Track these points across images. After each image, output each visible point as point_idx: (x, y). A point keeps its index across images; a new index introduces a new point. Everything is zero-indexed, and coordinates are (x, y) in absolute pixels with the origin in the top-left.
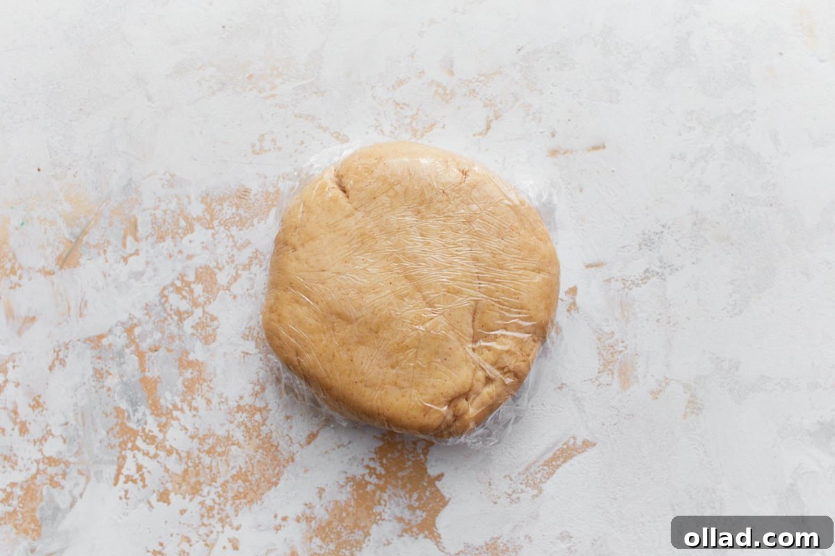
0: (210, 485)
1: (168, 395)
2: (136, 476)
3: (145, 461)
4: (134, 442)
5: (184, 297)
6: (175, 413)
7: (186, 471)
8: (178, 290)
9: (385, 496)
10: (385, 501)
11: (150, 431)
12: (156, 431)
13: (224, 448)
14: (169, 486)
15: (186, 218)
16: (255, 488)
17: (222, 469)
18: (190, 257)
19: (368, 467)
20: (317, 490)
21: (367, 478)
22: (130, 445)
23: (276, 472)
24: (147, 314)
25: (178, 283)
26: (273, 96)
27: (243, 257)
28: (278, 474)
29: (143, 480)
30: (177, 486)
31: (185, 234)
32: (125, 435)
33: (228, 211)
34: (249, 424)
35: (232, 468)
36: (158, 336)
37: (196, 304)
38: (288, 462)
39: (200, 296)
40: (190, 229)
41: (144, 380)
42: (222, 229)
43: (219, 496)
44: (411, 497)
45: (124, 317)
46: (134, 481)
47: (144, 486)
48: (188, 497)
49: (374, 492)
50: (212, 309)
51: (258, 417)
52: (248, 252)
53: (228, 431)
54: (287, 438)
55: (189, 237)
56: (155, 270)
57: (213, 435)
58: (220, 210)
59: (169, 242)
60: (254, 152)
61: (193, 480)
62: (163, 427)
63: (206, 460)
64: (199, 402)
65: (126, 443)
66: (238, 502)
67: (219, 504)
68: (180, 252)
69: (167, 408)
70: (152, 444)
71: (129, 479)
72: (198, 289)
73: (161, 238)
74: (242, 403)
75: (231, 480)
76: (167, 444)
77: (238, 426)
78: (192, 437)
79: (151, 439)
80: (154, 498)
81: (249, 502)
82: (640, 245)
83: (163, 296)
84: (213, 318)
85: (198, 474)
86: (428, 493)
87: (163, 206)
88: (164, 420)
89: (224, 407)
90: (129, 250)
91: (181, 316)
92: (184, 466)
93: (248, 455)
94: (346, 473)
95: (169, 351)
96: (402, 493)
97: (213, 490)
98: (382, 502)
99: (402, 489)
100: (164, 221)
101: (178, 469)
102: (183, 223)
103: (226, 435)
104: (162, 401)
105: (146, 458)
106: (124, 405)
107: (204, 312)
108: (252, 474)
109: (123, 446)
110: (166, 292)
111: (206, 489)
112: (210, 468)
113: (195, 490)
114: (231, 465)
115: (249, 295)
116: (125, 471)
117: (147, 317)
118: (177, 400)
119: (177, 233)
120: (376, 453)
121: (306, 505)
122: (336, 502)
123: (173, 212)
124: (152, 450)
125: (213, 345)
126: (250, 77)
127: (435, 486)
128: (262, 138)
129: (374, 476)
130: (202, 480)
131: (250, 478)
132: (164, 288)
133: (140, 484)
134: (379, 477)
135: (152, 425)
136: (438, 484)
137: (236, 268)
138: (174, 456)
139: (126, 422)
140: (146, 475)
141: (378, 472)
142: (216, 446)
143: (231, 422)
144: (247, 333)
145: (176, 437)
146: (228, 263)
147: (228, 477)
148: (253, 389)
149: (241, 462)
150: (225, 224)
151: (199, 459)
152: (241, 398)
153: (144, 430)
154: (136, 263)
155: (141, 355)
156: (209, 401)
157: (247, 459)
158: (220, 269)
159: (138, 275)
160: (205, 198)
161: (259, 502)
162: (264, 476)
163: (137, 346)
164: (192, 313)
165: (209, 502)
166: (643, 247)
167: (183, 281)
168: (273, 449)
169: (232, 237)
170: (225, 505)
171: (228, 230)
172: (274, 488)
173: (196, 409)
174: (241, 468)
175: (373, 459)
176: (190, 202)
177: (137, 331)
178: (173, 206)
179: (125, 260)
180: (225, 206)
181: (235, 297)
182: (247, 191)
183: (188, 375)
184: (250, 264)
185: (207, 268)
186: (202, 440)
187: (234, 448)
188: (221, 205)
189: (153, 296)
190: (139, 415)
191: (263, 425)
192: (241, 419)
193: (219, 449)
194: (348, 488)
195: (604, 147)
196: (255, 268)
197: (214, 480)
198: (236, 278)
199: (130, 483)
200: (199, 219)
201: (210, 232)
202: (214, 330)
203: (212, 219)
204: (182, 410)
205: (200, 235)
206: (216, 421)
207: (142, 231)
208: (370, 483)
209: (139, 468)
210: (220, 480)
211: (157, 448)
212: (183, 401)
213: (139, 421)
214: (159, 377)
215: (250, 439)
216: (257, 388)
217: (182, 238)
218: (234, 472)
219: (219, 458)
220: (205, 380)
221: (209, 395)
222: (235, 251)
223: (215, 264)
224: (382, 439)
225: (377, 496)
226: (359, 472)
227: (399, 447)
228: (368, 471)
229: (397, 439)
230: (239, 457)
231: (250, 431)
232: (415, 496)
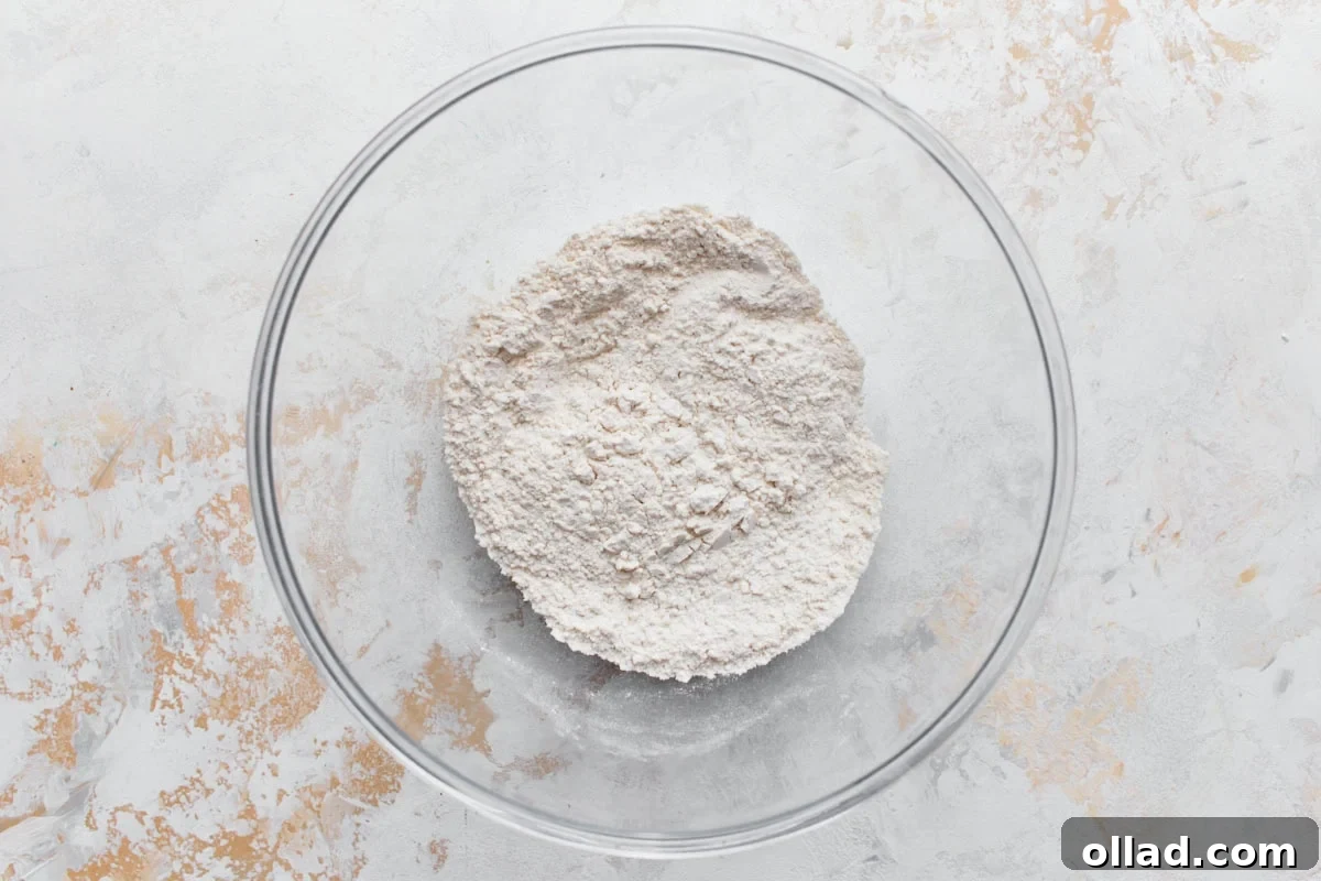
0: (249, 709)
1: (205, 618)
2: (173, 701)
3: (182, 685)
4: (170, 666)
5: (221, 517)
6: (213, 636)
7: (224, 695)
8: (214, 510)
9: (435, 710)
10: (435, 715)
11: (187, 654)
12: (193, 656)
13: (262, 672)
14: (207, 711)
15: (222, 437)
16: (294, 713)
17: (260, 693)
18: (225, 476)
19: (417, 681)
21: (416, 693)
22: (166, 669)
23: (315, 695)
24: (183, 535)
25: (214, 503)
29: (180, 705)
30: (215, 711)
31: (220, 453)
32: (162, 659)
34: (288, 647)
35: (271, 692)
36: (194, 557)
37: (232, 524)
39: (236, 516)
40: (226, 448)
41: (180, 602)
43: (258, 721)
44: (459, 711)
45: (159, 539)
46: (171, 707)
47: (181, 711)
48: (226, 722)
49: (424, 705)
50: (249, 529)
53: (266, 654)
55: (225, 455)
56: (191, 490)
57: (252, 657)
59: (204, 461)
61: (230, 704)
62: (200, 651)
63: (244, 683)
64: (236, 624)
65: (162, 667)
66: (277, 726)
67: (258, 729)
68: (216, 471)
69: (204, 630)
70: (190, 667)
71: (165, 704)
72: (235, 509)
73: (196, 458)
74: (280, 625)
75: (269, 704)
76: (205, 668)
77: (277, 648)
78: (230, 661)
79: (188, 663)
80: (191, 723)
81: (288, 726)
83: (198, 515)
84: (250, 539)
85: (236, 698)
86: (475, 710)
87: (199, 425)
88: (201, 642)
89: (261, 628)
90: (165, 469)
91: (217, 536)
92: (221, 691)
93: (286, 678)
94: (397, 686)
95: (205, 571)
96: (451, 708)
97: (251, 714)
98: (432, 716)
99: (451, 704)
100: (199, 440)
101: (217, 693)
102: (218, 442)
103: (265, 658)
104: (199, 624)
105: (183, 682)
106: (160, 629)
107: (241, 532)
108: (291, 698)
109: (160, 671)
110: (202, 512)
111: (244, 714)
112: (249, 692)
113: (233, 715)
114: (270, 688)
116: (161, 696)
117: (183, 538)
118: (215, 622)
119: (213, 452)
120: (424, 668)
121: (346, 728)
123: (208, 431)
124: (189, 673)
125: (251, 566)
127: (482, 702)
129: (423, 690)
130: (240, 705)
131: (289, 701)
132: (200, 509)
133: (178, 709)
134: (428, 691)
135: (189, 649)
136: (484, 699)
138: (212, 679)
139: (162, 645)
140: (183, 700)
141: (427, 687)
142: (255, 669)
143: (270, 645)
145: (214, 661)
147: (267, 702)
149: (280, 686)
151: (237, 682)
152: (279, 619)
153: (180, 653)
154: (172, 483)
155: (177, 577)
156: (246, 624)
157: (286, 682)
159: (173, 496)
160: (239, 418)
161: (299, 727)
162: (302, 699)
163: (173, 567)
164: (229, 533)
165: (248, 727)
167: (219, 500)
170: (264, 730)
172: (313, 711)
173: (233, 631)
174: (280, 692)
175: (420, 674)
176: (225, 421)
177: (173, 552)
178: (208, 424)
179: (160, 480)
183: (225, 597)
185: (244, 487)
186: (240, 663)
187: (272, 671)
189: (188, 515)
190: (176, 638)
192: (280, 642)
193: (257, 672)
197: (252, 704)
199: (167, 708)
200: (234, 438)
202: (251, 551)
204: (219, 632)
205: (236, 454)
206: (254, 644)
207: (177, 452)
208: (419, 697)
209: (176, 692)
210: (259, 705)
211: (194, 672)
212: (220, 623)
213: (175, 644)
214: (196, 599)
215: (289, 661)
217: (217, 457)
218: (273, 696)
219: (257, 682)
220: (242, 602)
221: (247, 617)
224: (428, 655)
225: (427, 710)
226: (409, 685)
227: (446, 663)
228: (416, 685)
229: (443, 655)
230: (277, 680)
231: (289, 654)
232: (463, 711)
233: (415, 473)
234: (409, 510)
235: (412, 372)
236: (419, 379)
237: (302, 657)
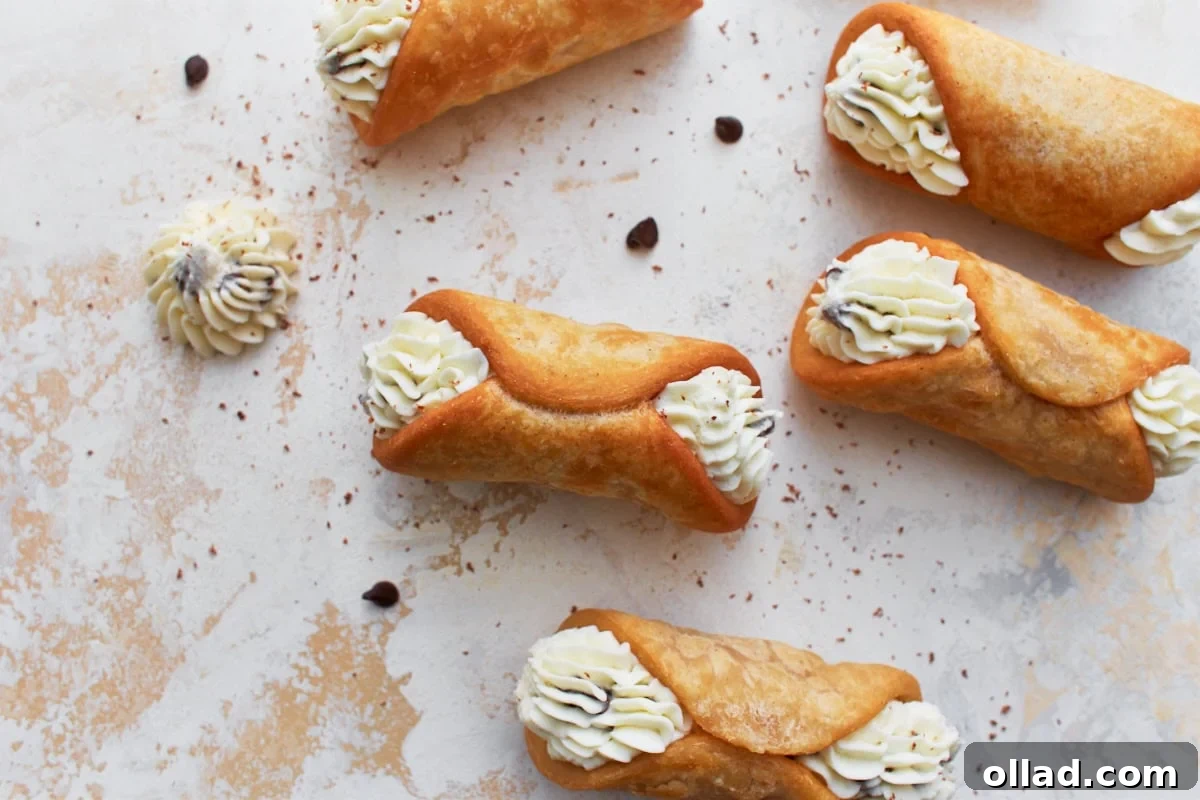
0: (59, 702)
5: (20, 417)
6: (6, 593)
7: (22, 682)
8: (12, 407)
9: (324, 710)
10: (324, 719)
13: (79, 645)
15: (25, 301)
16: (127, 705)
17: (76, 677)
18: (29, 358)
19: (296, 666)
20: (221, 704)
21: (296, 684)
23: (158, 678)
25: (12, 396)
27: (107, 355)
28: (161, 682)
31: (22, 324)
33: (86, 289)
34: (117, 606)
35: (92, 675)
37: (37, 427)
38: (176, 661)
39: (43, 415)
40: (30, 316)
42: (76, 314)
43: (72, 719)
44: (362, 711)
48: (25, 722)
49: (307, 705)
50: (62, 433)
51: (130, 594)
52: (115, 347)
54: (175, 625)
55: (29, 327)
57: (64, 623)
58: (74, 288)
60: (125, 201)
61: (33, 695)
63: (52, 662)
64: (42, 575)
66: (100, 727)
67: (73, 732)
68: (15, 350)
72: (41, 404)
74: (107, 574)
75: (89, 693)
77: (101, 610)
78: (31, 629)
81: (117, 727)
82: (696, 317)
84: (63, 448)
85: (39, 686)
86: (389, 705)
89: (80, 581)
91: (16, 445)
92: (18, 675)
93: (115, 654)
94: (263, 676)
96: (349, 705)
97: (63, 710)
98: (320, 720)
99: (349, 699)
101: (10, 679)
102: (19, 308)
103: (83, 623)
107: (50, 439)
108: (123, 682)
111: (52, 709)
112: (59, 676)
113: (36, 711)
114: (92, 668)
115: (116, 411)
118: (10, 572)
119: (11, 323)
120: (308, 644)
121: (204, 728)
122: (250, 722)
125: (64, 488)
126: (119, 94)
127: (399, 694)
128: (135, 181)
129: (306, 681)
130: (46, 695)
131: (119, 688)
134: (314, 681)
136: (403, 689)
137: (97, 371)
141: (312, 674)
142: (68, 641)
143: (91, 604)
144: (114, 466)
145: (7, 629)
146: (85, 365)
147: (85, 689)
148: (123, 551)
149: (105, 665)
151: (42, 661)
152: (105, 566)
156: (57, 573)
157: (115, 660)
158: (74, 374)
160: (52, 271)
161: (133, 726)
162: (140, 685)
164: (32, 441)
165: (57, 730)
166: (701, 319)
167: (18, 393)
168: (154, 643)
169: (92, 325)
170: (81, 732)
172: (155, 702)
173: (38, 586)
174: (105, 675)
175: (302, 654)
176: (30, 277)
180: (81, 280)
181: (95, 414)
182: (113, 258)
183: (26, 534)
184: (117, 365)
185: (54, 372)
186: (47, 632)
187: (95, 643)
188: (76, 279)
191: (138, 606)
192: (105, 599)
193: (72, 646)
194: (268, 700)
195: (636, 175)
196: (125, 371)
197: (64, 694)
198: (97, 385)
200: (43, 301)
201: (59, 319)
202: (65, 465)
203: (62, 300)
204: (16, 588)
205: (45, 324)
206: (67, 603)
208: (300, 691)
210: (74, 695)
212: (18, 574)
215: (119, 628)
216: (129, 550)
217: (17, 330)
218: (95, 681)
219: (73, 660)
220: (51, 541)
221: (57, 563)
222: (96, 346)
223: (66, 367)
224: (317, 623)
225: (312, 711)
226: (283, 674)
227: (343, 634)
228: (296, 672)
229: (340, 622)
230: (102, 657)
231: (120, 617)
232: (369, 709)
237: (138, 621)
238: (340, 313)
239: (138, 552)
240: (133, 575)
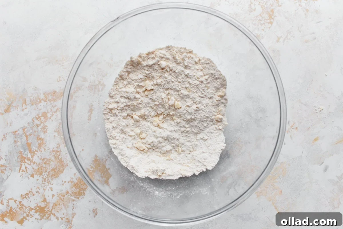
0: (45, 172)
1: (34, 147)
2: (25, 170)
3: (27, 166)
4: (24, 160)
5: (39, 121)
6: (36, 152)
7: (38, 169)
8: (37, 119)
9: (95, 174)
11: (29, 157)
12: (31, 158)
13: (49, 162)
14: (34, 173)
15: (39, 99)
16: (57, 173)
17: (48, 168)
18: (40, 109)
20: (74, 174)
21: (90, 169)
22: (23, 161)
24: (29, 125)
25: (37, 117)
26: (63, 66)
27: (54, 110)
28: (63, 169)
29: (27, 171)
30: (36, 173)
31: (39, 103)
32: (22, 159)
33: (50, 97)
34: (56, 156)
35: (51, 168)
36: (31, 131)
37: (42, 123)
38: (66, 166)
39: (43, 120)
40: (40, 102)
41: (28, 143)
42: (49, 102)
43: (47, 176)
45: (22, 126)
46: (24, 171)
47: (27, 173)
48: (39, 176)
49: (92, 173)
50: (46, 124)
51: (58, 153)
52: (56, 108)
53: (50, 157)
54: (66, 159)
55: (40, 104)
56: (31, 113)
57: (46, 158)
58: (48, 97)
59: (34, 106)
60: (58, 81)
61: (40, 171)
62: (32, 156)
63: (44, 165)
64: (42, 149)
65: (22, 161)
66: (52, 177)
67: (47, 178)
68: (38, 108)
69: (34, 151)
70: (29, 161)
71: (23, 171)
72: (42, 118)
73: (33, 104)
74: (54, 150)
75: (50, 171)
76: (34, 161)
77: (53, 156)
78: (40, 159)
79: (29, 160)
80: (30, 176)
81: (55, 177)
83: (33, 120)
84: (46, 126)
85: (42, 169)
86: (106, 173)
87: (33, 96)
88: (33, 154)
89: (49, 150)
90: (24, 107)
91: (38, 126)
92: (38, 167)
93: (55, 164)
95: (35, 135)
96: (99, 173)
97: (46, 174)
98: (94, 176)
100: (33, 100)
101: (36, 168)
102: (38, 100)
103: (49, 158)
104: (32, 149)
105: (28, 165)
106: (22, 150)
107: (44, 125)
108: (56, 169)
109: (22, 162)
110: (34, 119)
111: (44, 174)
112: (45, 168)
113: (41, 174)
115: (56, 120)
116: (22, 169)
117: (29, 126)
118: (36, 149)
119: (37, 103)
120: (92, 162)
121: (71, 178)
122: (79, 177)
123: (36, 97)
124: (29, 162)
125: (46, 134)
126: (57, 61)
127: (108, 171)
128: (60, 77)
129: (92, 168)
130: (43, 171)
131: (56, 170)
132: (33, 118)
133: (26, 172)
135: (29, 156)
137: (53, 113)
138: (35, 164)
139: (22, 155)
140: (28, 170)
142: (47, 161)
143: (51, 155)
144: (55, 130)
145: (36, 159)
146: (50, 111)
147: (50, 170)
149: (53, 166)
150: (50, 101)
151: (42, 165)
152: (54, 148)
153: (27, 157)
154: (26, 111)
155: (27, 136)
156: (45, 149)
159: (26, 115)
160: (44, 94)
161: (58, 177)
162: (59, 170)
163: (26, 134)
164: (41, 125)
165: (45, 177)
167: (38, 116)
168: (62, 162)
169: (52, 104)
170: (49, 178)
171: (51, 102)
172: (62, 173)
173: (41, 151)
174: (53, 168)
175: (92, 164)
176: (40, 95)
177: (26, 130)
178: (36, 96)
179: (23, 110)
180: (50, 95)
181: (52, 120)
182: (56, 92)
183: (39, 142)
184: (56, 112)
185: (45, 112)
186: (43, 160)
187: (51, 162)
188: (49, 95)
189: (30, 120)
190: (26, 153)
191: (59, 156)
192: (54, 154)
193: (47, 162)
196: (58, 113)
197: (46, 171)
198: (53, 115)
199: (23, 172)
200: (43, 99)
201: (46, 103)
202: (46, 130)
203: (46, 99)
204: (38, 152)
205: (43, 103)
206: (47, 155)
207: (27, 103)
209: (26, 168)
210: (48, 171)
211: (31, 162)
212: (38, 149)
213: (26, 154)
214: (32, 142)
215: (56, 160)
216: (58, 145)
217: (38, 104)
219: (47, 165)
220: (44, 143)
221: (45, 147)
222: (52, 108)
223: (47, 112)
224: (94, 158)
226: (88, 167)
227: (98, 160)
229: (98, 158)
230: (53, 165)
231: (56, 157)
232: (103, 174)
233: (90, 109)
234: (89, 120)
235: (90, 82)
236: (92, 84)
237: (59, 158)
238: (99, 103)
239: (60, 146)
240: (59, 150)
